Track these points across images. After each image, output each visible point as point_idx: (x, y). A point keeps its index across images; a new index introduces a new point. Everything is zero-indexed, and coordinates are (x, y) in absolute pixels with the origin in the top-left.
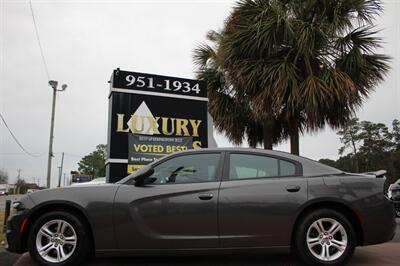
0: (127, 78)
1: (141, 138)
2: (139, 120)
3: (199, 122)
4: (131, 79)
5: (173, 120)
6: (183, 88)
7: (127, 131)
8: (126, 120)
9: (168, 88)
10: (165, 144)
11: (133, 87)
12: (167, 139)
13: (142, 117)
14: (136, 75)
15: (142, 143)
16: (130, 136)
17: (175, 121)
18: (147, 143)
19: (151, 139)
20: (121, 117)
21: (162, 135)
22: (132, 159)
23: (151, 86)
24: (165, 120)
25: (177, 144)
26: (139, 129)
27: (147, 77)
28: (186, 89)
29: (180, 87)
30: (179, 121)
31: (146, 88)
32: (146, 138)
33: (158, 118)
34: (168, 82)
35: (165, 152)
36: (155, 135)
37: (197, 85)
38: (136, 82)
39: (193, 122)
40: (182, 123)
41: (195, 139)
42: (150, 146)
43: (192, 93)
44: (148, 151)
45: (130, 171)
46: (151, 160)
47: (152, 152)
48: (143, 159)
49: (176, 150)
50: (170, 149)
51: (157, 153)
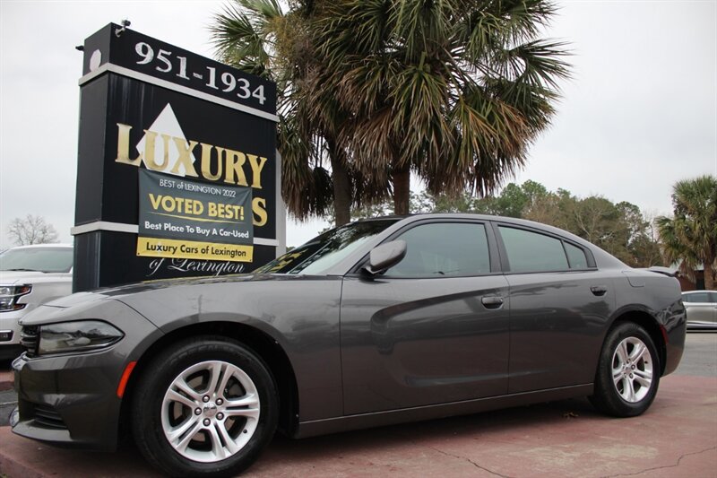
0: (139, 48)
1: (163, 182)
2: (159, 143)
3: (263, 160)
4: (145, 50)
5: (220, 150)
6: (238, 89)
7: (137, 163)
8: (135, 138)
9: (212, 84)
10: (205, 198)
11: (150, 69)
12: (210, 189)
13: (166, 138)
14: (157, 45)
15: (166, 191)
16: (141, 172)
17: (224, 153)
18: (175, 192)
19: (181, 185)
20: (124, 131)
21: (200, 180)
22: (147, 225)
23: (183, 74)
24: (207, 149)
25: (226, 200)
26: (159, 161)
27: (176, 52)
28: (244, 93)
29: (232, 86)
30: (230, 154)
31: (172, 77)
32: (172, 183)
33: (194, 144)
34: (213, 71)
35: (205, 214)
36: (188, 179)
37: (261, 88)
38: (155, 61)
39: (253, 159)
40: (236, 158)
41: (256, 193)
42: (180, 200)
43: (252, 102)
44: (175, 212)
45: (142, 251)
46: (182, 229)
47: (183, 213)
48: (167, 226)
49: (225, 213)
50: (215, 210)
51: (192, 215)
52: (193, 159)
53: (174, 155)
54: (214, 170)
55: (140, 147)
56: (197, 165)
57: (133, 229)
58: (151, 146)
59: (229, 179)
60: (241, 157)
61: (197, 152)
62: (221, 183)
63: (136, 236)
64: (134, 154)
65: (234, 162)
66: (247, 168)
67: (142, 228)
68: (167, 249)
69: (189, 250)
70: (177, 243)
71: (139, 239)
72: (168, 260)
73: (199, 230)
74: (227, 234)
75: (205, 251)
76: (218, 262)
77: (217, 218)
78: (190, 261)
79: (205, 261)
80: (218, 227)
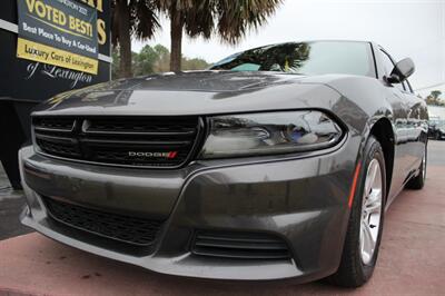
10: (67, 11)
22: (25, 27)
25: (81, 17)
35: (68, 27)
41: (99, 15)
42: (49, 8)
44: (46, 18)
45: (21, 54)
46: (52, 37)
48: (41, 31)
49: (80, 28)
51: (58, 25)
57: (13, 28)
63: (15, 36)
67: (21, 28)
68: (41, 54)
69: (57, 58)
70: (49, 49)
72: (42, 64)
73: (64, 41)
74: (82, 47)
75: (68, 60)
76: (76, 71)
77: (75, 31)
78: (58, 67)
79: (66, 69)
80: (78, 39)
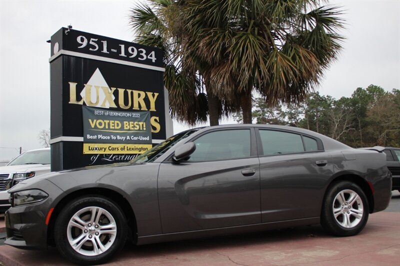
0: (79, 39)
1: (97, 112)
2: (93, 91)
3: (156, 94)
4: (82, 40)
5: (129, 91)
6: (139, 55)
7: (81, 103)
8: (79, 89)
9: (123, 54)
10: (122, 119)
11: (86, 50)
12: (124, 114)
13: (97, 87)
14: (89, 36)
15: (98, 117)
16: (83, 108)
17: (132, 93)
18: (103, 117)
19: (107, 113)
20: (73, 86)
21: (119, 109)
22: (88, 137)
23: (105, 50)
24: (121, 91)
25: (134, 120)
26: (94, 101)
27: (100, 39)
28: (142, 57)
29: (135, 54)
30: (136, 93)
31: (99, 53)
32: (102, 112)
33: (114, 89)
34: (123, 47)
35: (122, 129)
36: (111, 109)
37: (153, 53)
38: (89, 45)
39: (150, 94)
40: (139, 95)
41: (153, 114)
42: (107, 122)
43: (148, 62)
44: (104, 128)
45: (86, 151)
46: (109, 138)
47: (109, 128)
48: (99, 136)
49: (134, 127)
50: (128, 125)
51: (115, 129)
52: (114, 98)
53: (103, 96)
54: (126, 103)
55: (83, 94)
56: (116, 101)
57: (81, 139)
58: (89, 93)
59: (136, 107)
60: (143, 94)
61: (116, 94)
62: (131, 110)
63: (81, 144)
64: (79, 98)
65: (138, 97)
66: (147, 100)
67: (85, 138)
68: (101, 149)
69: (114, 149)
70: (106, 146)
71: (84, 144)
72: (101, 155)
73: (119, 137)
74: (136, 138)
75: (123, 149)
76: (131, 155)
77: (129, 130)
78: (114, 155)
79: (123, 154)
80: (130, 135)
